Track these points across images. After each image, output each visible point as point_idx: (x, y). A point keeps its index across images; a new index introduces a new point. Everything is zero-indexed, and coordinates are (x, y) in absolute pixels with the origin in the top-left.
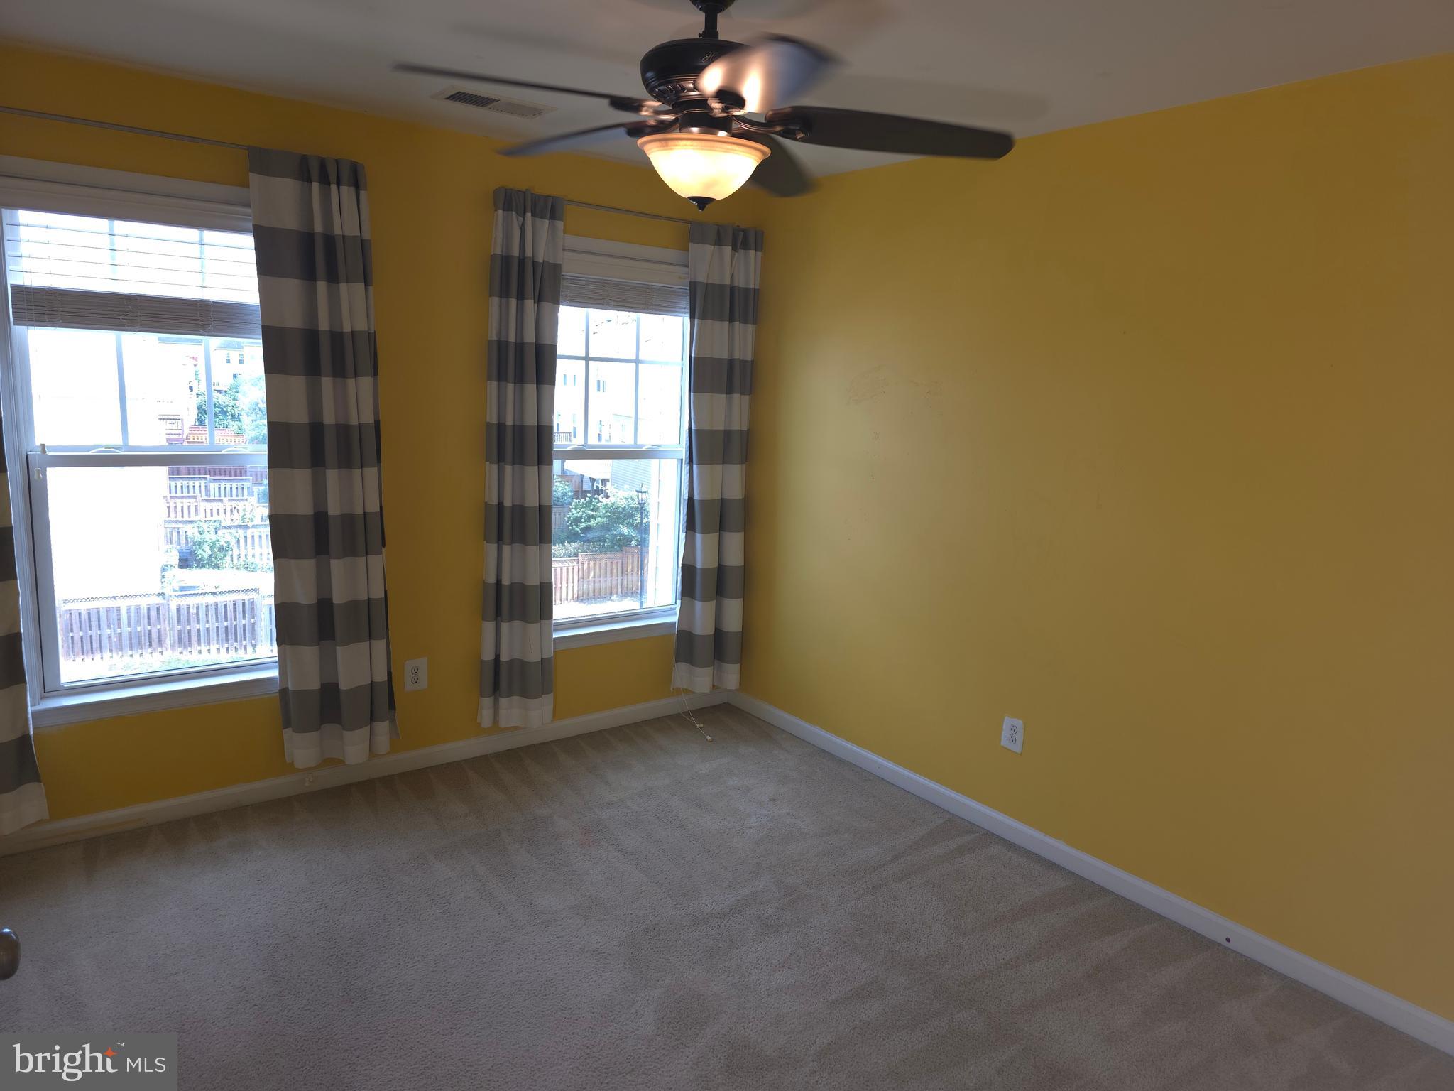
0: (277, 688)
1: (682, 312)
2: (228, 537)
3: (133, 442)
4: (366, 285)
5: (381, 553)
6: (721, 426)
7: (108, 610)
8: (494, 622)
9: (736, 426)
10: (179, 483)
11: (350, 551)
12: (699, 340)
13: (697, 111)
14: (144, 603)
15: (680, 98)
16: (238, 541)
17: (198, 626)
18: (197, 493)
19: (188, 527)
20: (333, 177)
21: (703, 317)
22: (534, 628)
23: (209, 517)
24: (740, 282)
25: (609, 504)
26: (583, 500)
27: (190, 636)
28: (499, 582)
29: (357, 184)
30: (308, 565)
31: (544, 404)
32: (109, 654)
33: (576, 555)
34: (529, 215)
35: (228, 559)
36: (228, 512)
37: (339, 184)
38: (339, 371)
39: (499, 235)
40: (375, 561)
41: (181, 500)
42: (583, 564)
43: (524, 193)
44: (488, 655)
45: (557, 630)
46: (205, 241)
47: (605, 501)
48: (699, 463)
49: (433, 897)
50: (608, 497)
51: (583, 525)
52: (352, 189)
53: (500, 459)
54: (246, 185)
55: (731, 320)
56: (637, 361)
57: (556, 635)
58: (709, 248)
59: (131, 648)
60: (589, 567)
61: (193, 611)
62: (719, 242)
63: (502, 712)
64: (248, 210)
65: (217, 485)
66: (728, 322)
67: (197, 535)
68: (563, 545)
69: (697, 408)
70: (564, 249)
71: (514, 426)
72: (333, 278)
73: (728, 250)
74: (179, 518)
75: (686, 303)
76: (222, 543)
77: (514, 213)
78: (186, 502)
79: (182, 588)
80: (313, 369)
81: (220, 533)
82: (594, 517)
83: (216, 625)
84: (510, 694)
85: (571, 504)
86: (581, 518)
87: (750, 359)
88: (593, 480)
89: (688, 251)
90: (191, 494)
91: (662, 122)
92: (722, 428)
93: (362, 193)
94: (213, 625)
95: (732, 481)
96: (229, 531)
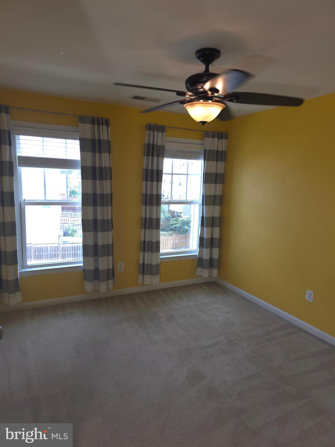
0: (82, 269)
1: (201, 159)
2: (76, 228)
3: (47, 199)
4: (109, 154)
5: (112, 231)
6: (213, 194)
7: (45, 247)
8: (143, 252)
9: (218, 194)
10: (64, 212)
11: (103, 230)
12: (206, 167)
13: (203, 95)
14: (54, 245)
15: (197, 91)
16: (79, 229)
17: (67, 253)
18: (69, 216)
19: (66, 225)
20: (101, 123)
21: (208, 160)
22: (154, 255)
23: (71, 222)
24: (220, 149)
25: (182, 219)
26: (174, 219)
27: (65, 255)
28: (145, 240)
29: (107, 125)
30: (92, 234)
31: (159, 188)
32: (45, 260)
33: (172, 235)
34: (155, 131)
35: (76, 234)
36: (76, 220)
37: (102, 125)
38: (101, 179)
39: (147, 138)
40: (110, 233)
41: (64, 217)
42: (174, 238)
43: (154, 125)
44: (141, 262)
45: (161, 256)
46: (67, 142)
47: (181, 219)
48: (205, 205)
49: (122, 333)
50: (182, 218)
51: (174, 226)
52: (106, 126)
53: (146, 204)
54: (78, 127)
55: (217, 161)
56: (187, 175)
57: (161, 257)
58: (210, 139)
59: (50, 258)
60: (175, 239)
61: (66, 248)
62: (213, 137)
63: (145, 280)
64: (78, 133)
65: (74, 213)
66: (216, 162)
67: (68, 227)
68: (168, 232)
69: (205, 188)
70: (166, 141)
71: (150, 194)
72: (100, 152)
73: (216, 139)
74: (64, 222)
75: (203, 156)
76: (75, 229)
77: (151, 131)
78: (66, 218)
79: (64, 242)
80: (94, 178)
81: (74, 226)
82: (177, 224)
83: (72, 252)
84: (147, 274)
85: (170, 220)
86: (174, 224)
87: (223, 173)
88: (177, 213)
89: (204, 140)
90: (67, 216)
91: (191, 99)
92: (213, 195)
93: (109, 127)
94: (71, 252)
95: (216, 211)
96: (77, 226)
